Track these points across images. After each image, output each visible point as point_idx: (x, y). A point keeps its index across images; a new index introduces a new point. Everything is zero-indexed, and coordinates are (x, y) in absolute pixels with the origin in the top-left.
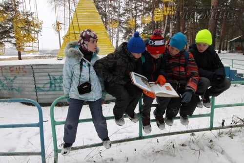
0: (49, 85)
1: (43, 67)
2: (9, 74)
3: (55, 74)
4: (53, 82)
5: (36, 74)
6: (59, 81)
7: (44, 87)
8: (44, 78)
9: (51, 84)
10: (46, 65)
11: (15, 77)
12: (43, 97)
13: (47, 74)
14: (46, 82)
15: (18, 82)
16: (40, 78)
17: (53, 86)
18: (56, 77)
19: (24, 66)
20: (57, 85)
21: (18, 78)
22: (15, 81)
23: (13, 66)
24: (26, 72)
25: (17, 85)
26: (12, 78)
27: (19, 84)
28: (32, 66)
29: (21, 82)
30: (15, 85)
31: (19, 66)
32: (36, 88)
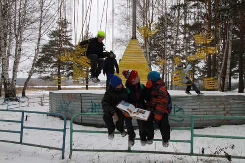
0: (91, 110)
1: (88, 96)
2: (67, 99)
3: (96, 101)
4: (94, 108)
5: (83, 101)
6: (98, 107)
7: (87, 111)
8: (88, 104)
9: (92, 109)
10: (90, 94)
11: (70, 102)
12: (87, 119)
13: (90, 101)
14: (89, 107)
15: (71, 105)
16: (85, 104)
17: (94, 110)
18: (96, 104)
19: (76, 94)
20: (96, 110)
21: (72, 103)
22: (69, 105)
23: (69, 94)
24: (77, 99)
25: (70, 108)
26: (68, 102)
27: (72, 107)
28: (81, 94)
31: (73, 94)
32: (82, 111)
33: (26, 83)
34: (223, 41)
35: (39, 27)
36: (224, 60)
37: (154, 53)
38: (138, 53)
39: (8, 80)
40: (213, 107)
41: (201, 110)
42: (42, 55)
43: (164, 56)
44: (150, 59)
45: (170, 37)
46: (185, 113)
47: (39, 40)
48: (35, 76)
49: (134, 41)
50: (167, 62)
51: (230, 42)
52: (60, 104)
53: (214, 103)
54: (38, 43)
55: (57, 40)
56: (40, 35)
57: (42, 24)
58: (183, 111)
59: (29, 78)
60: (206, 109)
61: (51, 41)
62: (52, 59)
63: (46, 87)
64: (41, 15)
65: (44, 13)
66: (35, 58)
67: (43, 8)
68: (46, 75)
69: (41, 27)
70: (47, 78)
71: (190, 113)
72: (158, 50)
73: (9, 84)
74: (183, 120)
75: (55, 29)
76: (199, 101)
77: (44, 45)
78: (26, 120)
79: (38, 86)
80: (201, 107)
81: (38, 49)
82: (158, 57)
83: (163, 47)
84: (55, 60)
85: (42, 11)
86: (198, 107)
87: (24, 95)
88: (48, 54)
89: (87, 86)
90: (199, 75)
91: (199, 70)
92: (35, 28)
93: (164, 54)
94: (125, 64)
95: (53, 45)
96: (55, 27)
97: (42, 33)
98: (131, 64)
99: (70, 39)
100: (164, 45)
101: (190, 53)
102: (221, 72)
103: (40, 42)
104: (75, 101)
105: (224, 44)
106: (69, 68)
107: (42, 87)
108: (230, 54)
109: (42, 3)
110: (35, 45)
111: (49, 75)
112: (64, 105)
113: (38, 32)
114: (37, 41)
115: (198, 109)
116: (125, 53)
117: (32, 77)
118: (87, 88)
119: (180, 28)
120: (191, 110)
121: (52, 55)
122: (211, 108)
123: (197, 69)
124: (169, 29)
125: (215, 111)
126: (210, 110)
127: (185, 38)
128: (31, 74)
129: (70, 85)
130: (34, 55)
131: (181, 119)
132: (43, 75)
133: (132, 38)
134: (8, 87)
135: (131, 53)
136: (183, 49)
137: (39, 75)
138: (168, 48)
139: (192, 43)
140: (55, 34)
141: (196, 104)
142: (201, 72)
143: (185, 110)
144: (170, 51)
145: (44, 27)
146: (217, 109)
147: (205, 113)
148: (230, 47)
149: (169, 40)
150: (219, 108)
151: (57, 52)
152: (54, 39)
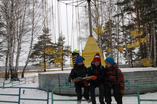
0: (65, 84)
1: (63, 75)
2: (49, 78)
5: (60, 78)
7: (63, 85)
8: (63, 80)
9: (67, 83)
10: (65, 74)
12: (63, 90)
13: (65, 78)
14: (64, 82)
15: (52, 82)
16: (62, 80)
17: (67, 85)
19: (55, 74)
21: (53, 80)
22: (51, 82)
23: (51, 74)
24: (56, 77)
25: (52, 84)
26: (50, 80)
27: (53, 83)
28: (58, 74)
29: (54, 82)
30: (51, 84)
31: (53, 74)
32: (60, 86)
33: (24, 69)
34: (149, 34)
35: (31, 33)
36: (151, 47)
37: (104, 45)
38: (94, 45)
39: (12, 68)
40: (149, 78)
41: (141, 81)
42: (34, 50)
43: (111, 47)
44: (102, 49)
45: (114, 34)
46: (130, 83)
47: (32, 41)
48: (30, 64)
49: (91, 38)
50: (114, 50)
51: (154, 35)
52: (45, 82)
53: (149, 76)
54: (31, 43)
55: (43, 41)
56: (32, 39)
57: (34, 32)
58: (129, 82)
59: (26, 65)
60: (145, 80)
61: (39, 42)
62: (40, 53)
63: (37, 70)
64: (33, 26)
65: (34, 25)
66: (30, 53)
67: (34, 22)
68: (37, 63)
69: (33, 34)
70: (37, 65)
71: (134, 84)
72: (106, 43)
73: (13, 70)
74: (129, 89)
75: (41, 34)
76: (139, 75)
77: (35, 44)
78: (24, 93)
79: (32, 71)
80: (141, 79)
81: (31, 47)
82: (107, 47)
83: (110, 41)
84: (42, 53)
85: (33, 24)
86: (139, 79)
87: (23, 76)
88: (37, 50)
89: (62, 68)
90: (135, 58)
91: (135, 54)
92: (29, 34)
93: (111, 45)
94: (86, 53)
95: (40, 44)
96: (41, 33)
97: (33, 37)
98: (90, 53)
99: (51, 40)
100: (110, 39)
101: (128, 43)
102: (150, 54)
103: (33, 43)
104: (55, 79)
105: (150, 36)
106: (51, 58)
107: (34, 70)
108: (155, 42)
109: (34, 19)
110: (30, 44)
111: (38, 63)
112: (48, 82)
113: (31, 37)
114: (30, 42)
115: (138, 80)
116: (86, 46)
117: (28, 65)
118: (62, 70)
119: (120, 28)
120: (134, 81)
121: (40, 50)
122: (148, 79)
123: (134, 54)
124: (113, 29)
125: (151, 81)
126: (148, 80)
127: (124, 34)
128: (27, 63)
129: (52, 68)
130: (29, 51)
131: (128, 88)
132: (35, 63)
133: (90, 36)
134: (13, 72)
135: (89, 46)
136: (123, 41)
137: (32, 63)
138: (113, 42)
139: (129, 37)
140: (41, 37)
141: (137, 77)
142: (136, 55)
143: (130, 81)
144: (115, 43)
145: (35, 34)
146: (153, 80)
147: (144, 83)
148: (155, 38)
149: (113, 36)
150: (154, 79)
151: (43, 48)
152: (41, 40)
